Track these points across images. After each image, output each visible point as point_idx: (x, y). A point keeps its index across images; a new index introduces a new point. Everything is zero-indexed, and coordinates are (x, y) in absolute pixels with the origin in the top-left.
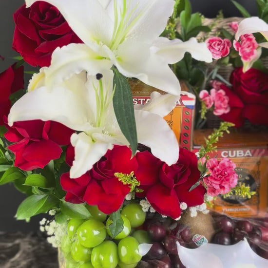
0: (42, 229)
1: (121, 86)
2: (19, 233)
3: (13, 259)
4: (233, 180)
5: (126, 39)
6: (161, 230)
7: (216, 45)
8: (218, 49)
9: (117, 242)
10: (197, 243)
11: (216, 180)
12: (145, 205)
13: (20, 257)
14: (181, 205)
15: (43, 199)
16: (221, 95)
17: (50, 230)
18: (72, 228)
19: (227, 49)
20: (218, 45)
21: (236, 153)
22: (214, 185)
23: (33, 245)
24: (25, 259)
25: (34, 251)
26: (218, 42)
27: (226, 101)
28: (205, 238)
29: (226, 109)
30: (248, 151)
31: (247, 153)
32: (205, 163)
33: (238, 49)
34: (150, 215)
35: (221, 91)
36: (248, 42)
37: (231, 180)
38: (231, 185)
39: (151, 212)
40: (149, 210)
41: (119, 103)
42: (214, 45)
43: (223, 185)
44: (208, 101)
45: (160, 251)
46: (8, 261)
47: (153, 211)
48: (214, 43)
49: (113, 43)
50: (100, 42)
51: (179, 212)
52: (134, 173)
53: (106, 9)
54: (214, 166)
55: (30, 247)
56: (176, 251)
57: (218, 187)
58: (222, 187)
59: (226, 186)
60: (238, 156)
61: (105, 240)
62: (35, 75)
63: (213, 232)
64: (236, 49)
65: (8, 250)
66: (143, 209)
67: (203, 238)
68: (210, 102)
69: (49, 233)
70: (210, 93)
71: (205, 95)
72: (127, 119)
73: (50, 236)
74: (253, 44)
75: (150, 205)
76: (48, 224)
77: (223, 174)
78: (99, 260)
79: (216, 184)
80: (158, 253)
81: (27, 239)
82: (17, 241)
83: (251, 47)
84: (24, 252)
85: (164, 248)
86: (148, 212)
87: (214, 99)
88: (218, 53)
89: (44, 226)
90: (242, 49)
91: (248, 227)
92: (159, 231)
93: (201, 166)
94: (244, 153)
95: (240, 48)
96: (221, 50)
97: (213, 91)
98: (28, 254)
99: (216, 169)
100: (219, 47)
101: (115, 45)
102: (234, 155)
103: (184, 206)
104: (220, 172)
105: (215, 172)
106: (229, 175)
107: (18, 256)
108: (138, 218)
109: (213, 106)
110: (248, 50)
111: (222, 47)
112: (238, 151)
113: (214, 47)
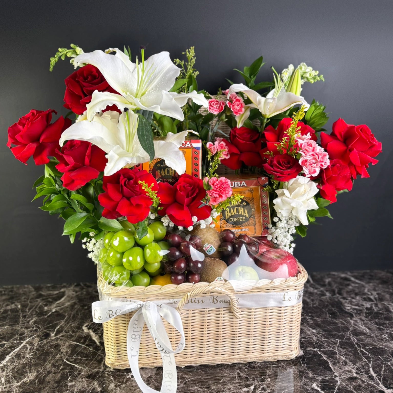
0: (84, 246)
1: (144, 123)
2: (65, 284)
3: (58, 302)
4: (229, 191)
5: (146, 93)
6: (177, 237)
7: (215, 104)
8: (216, 107)
9: (143, 247)
10: (207, 251)
11: (216, 191)
12: (166, 220)
13: (64, 300)
14: (193, 218)
15: (84, 217)
16: (222, 146)
17: (90, 246)
18: (107, 241)
19: (222, 107)
20: (216, 104)
21: (235, 183)
22: (214, 194)
23: (76, 292)
24: (69, 301)
25: (77, 296)
26: (216, 102)
27: (226, 150)
28: (213, 247)
29: (227, 155)
30: (243, 182)
31: (242, 183)
32: (208, 181)
33: (230, 106)
34: (170, 229)
35: (222, 143)
36: (237, 102)
37: (227, 192)
38: (227, 195)
39: (170, 225)
40: (168, 225)
41: (142, 133)
42: (213, 104)
43: (221, 194)
44: (213, 149)
45: (177, 253)
46: (54, 303)
47: (172, 225)
48: (213, 103)
49: (137, 94)
50: (128, 93)
51: (191, 223)
52: (154, 184)
53: (133, 73)
54: (215, 182)
55: (74, 293)
56: (189, 252)
57: (217, 196)
58: (221, 196)
59: (223, 196)
60: (236, 186)
61: (134, 246)
62: (80, 116)
63: (219, 243)
64: (228, 106)
65: (54, 296)
66: (164, 224)
67: (212, 247)
68: (214, 150)
69: (89, 250)
70: (214, 144)
71: (210, 145)
72: (148, 143)
73: (90, 252)
74: (242, 104)
75: (169, 220)
76: (89, 242)
77: (221, 187)
78: (129, 261)
79: (216, 194)
80: (176, 254)
81: (72, 288)
82: (62, 290)
83: (240, 106)
84: (68, 296)
85: (180, 251)
86: (168, 226)
87: (217, 148)
88: (216, 109)
89: (85, 243)
90: (233, 106)
91: (247, 239)
92: (176, 239)
93: (205, 184)
94: (241, 184)
95: (231, 106)
96: (218, 108)
97: (216, 143)
98: (72, 298)
99: (215, 184)
100: (217, 105)
101: (138, 95)
102: (233, 186)
103: (195, 219)
104: (219, 186)
105: (215, 186)
106: (225, 188)
107: (63, 299)
108: (161, 231)
109: (217, 153)
110: (238, 108)
111: (219, 105)
112: (236, 183)
113: (213, 105)
